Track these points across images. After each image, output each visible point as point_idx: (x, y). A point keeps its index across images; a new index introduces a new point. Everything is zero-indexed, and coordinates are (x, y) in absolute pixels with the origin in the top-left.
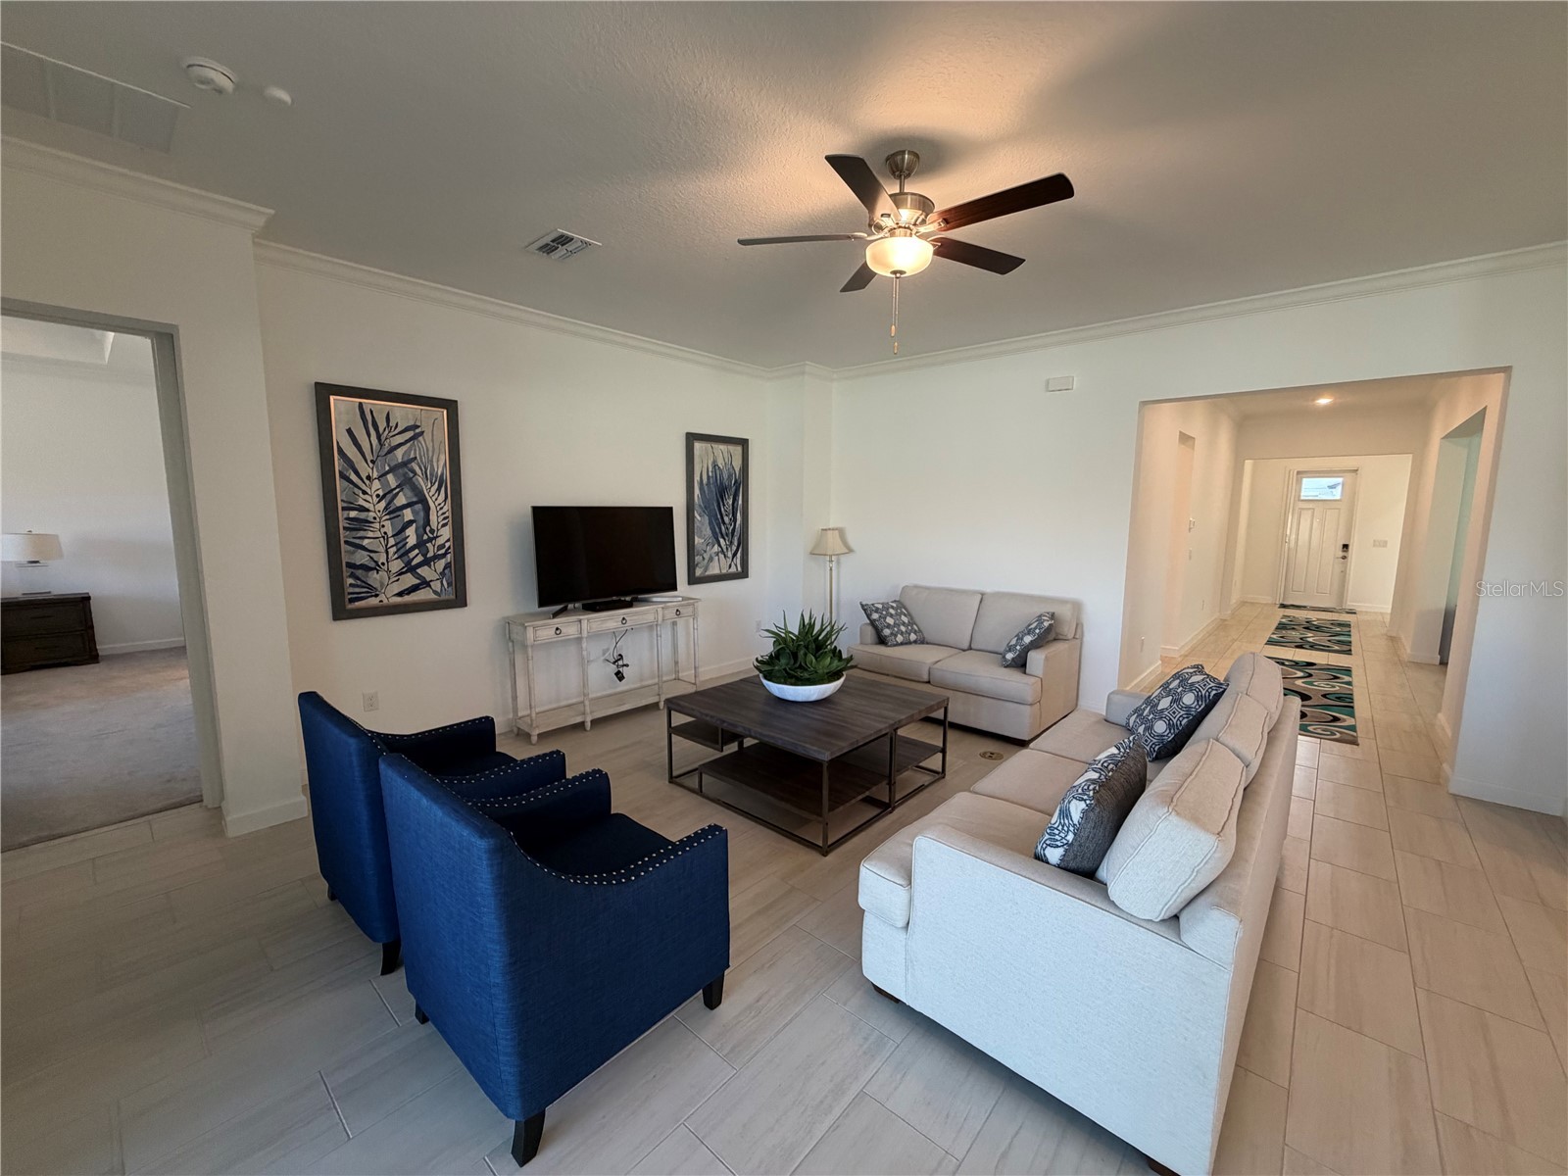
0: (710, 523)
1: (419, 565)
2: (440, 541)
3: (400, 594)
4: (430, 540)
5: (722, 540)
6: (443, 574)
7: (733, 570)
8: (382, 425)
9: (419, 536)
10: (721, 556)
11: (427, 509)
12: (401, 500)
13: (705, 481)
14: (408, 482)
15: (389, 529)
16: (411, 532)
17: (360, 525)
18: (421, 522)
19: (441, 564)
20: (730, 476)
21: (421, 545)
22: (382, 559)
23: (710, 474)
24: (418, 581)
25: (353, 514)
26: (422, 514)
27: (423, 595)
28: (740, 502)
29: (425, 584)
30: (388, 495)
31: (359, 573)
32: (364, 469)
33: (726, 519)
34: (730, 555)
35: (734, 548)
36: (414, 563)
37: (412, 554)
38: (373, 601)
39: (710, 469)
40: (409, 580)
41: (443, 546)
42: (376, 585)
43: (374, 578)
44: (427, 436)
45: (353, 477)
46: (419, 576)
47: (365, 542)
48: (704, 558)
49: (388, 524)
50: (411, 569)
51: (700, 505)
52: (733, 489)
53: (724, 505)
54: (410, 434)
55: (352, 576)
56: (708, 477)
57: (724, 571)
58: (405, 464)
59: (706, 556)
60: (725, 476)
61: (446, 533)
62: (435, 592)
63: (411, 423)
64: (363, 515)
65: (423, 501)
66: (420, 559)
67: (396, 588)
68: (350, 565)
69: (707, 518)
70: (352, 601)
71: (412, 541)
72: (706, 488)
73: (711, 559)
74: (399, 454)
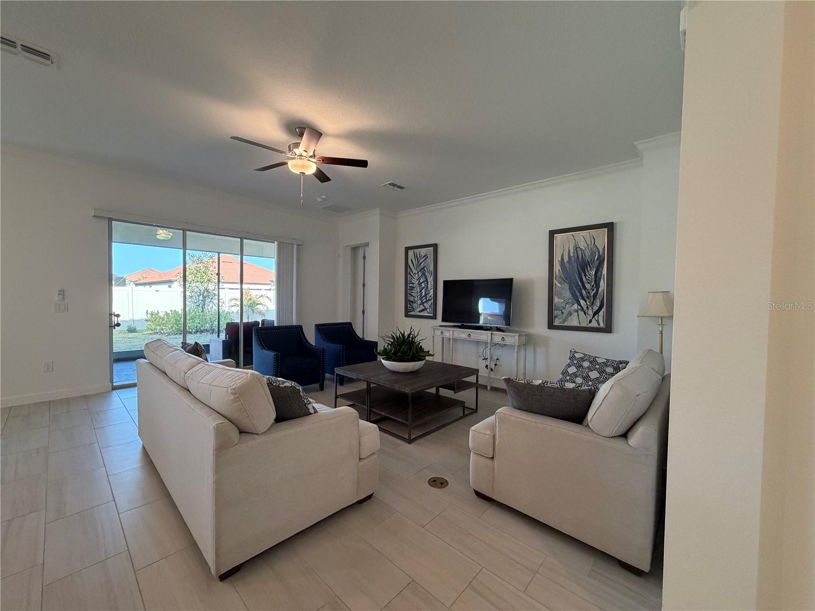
0: (571, 289)
1: (425, 302)
2: (430, 294)
3: (420, 312)
4: (428, 294)
5: (582, 302)
6: (430, 306)
7: (594, 324)
8: (418, 256)
9: (425, 293)
10: (582, 313)
11: (428, 282)
12: (422, 280)
13: (566, 259)
14: (424, 274)
15: (418, 290)
16: (423, 291)
17: (412, 288)
18: (426, 288)
19: (430, 302)
20: (593, 254)
21: (426, 295)
22: (416, 300)
23: (572, 255)
24: (424, 308)
25: (411, 285)
26: (426, 285)
27: (425, 314)
28: (605, 271)
29: (425, 309)
30: (419, 279)
31: (411, 303)
32: (414, 271)
33: (588, 286)
34: (590, 312)
35: (596, 308)
36: (423, 301)
37: (423, 299)
38: (413, 313)
39: (572, 251)
40: (422, 307)
41: (431, 296)
42: (414, 308)
43: (415, 305)
44: (429, 258)
45: (412, 274)
46: (424, 306)
47: (413, 294)
48: (563, 313)
49: (418, 288)
50: (422, 303)
51: (561, 277)
52: (597, 263)
53: (585, 275)
54: (425, 258)
55: (410, 304)
56: (570, 257)
57: (584, 325)
58: (423, 268)
59: (566, 312)
60: (588, 253)
61: (432, 291)
62: (428, 313)
63: (425, 254)
64: (413, 285)
65: (427, 280)
66: (425, 300)
67: (419, 309)
68: (409, 300)
69: (567, 286)
70: (409, 312)
71: (423, 294)
72: (567, 265)
73: (570, 314)
74: (422, 265)
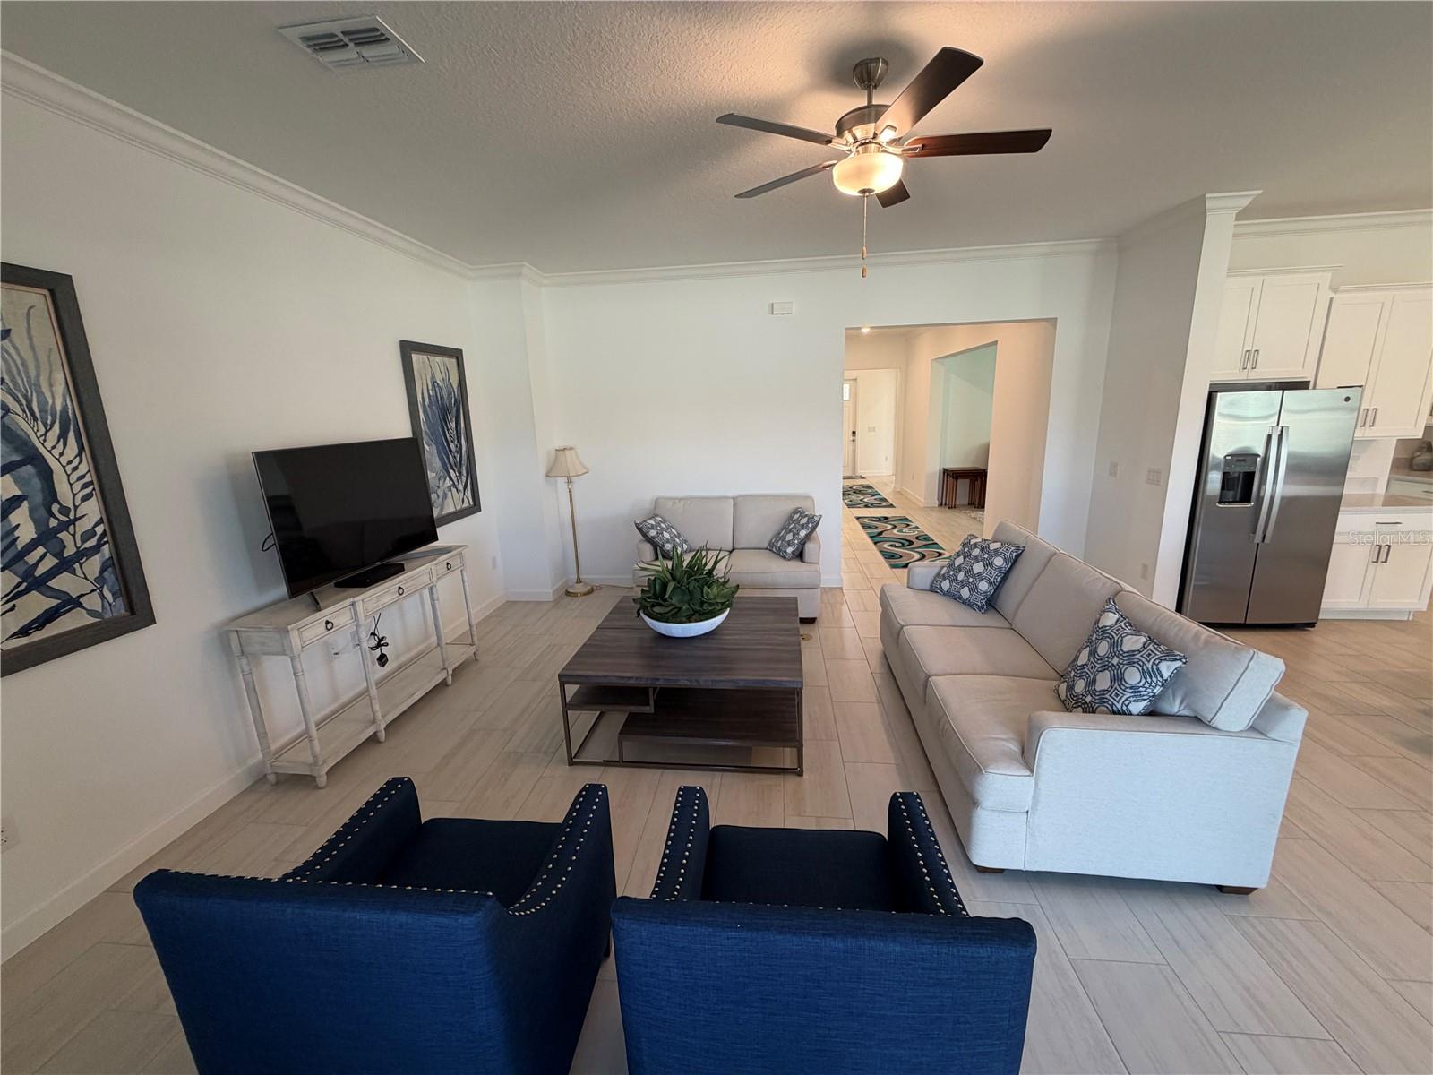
0: (439, 452)
1: (52, 573)
2: (83, 525)
3: (23, 631)
4: (64, 526)
5: (451, 471)
6: (100, 580)
7: (466, 504)
9: (39, 523)
10: (454, 490)
11: (46, 474)
13: (427, 402)
16: (21, 517)
18: (38, 498)
19: (93, 565)
20: (449, 394)
21: (45, 537)
23: (431, 394)
24: (54, 602)
26: (37, 483)
27: (71, 621)
28: (463, 425)
29: (70, 603)
33: (452, 446)
34: (461, 488)
35: (464, 479)
36: (40, 571)
37: (32, 558)
39: (430, 388)
40: (36, 604)
41: (91, 533)
44: (19, 337)
46: (54, 593)
48: (438, 495)
50: (37, 583)
51: (426, 433)
52: (455, 409)
53: (448, 430)
56: (430, 396)
57: (458, 508)
59: (440, 493)
60: (445, 394)
61: (92, 511)
62: (91, 613)
65: (35, 459)
66: (50, 562)
67: (13, 622)
69: (434, 446)
71: (26, 533)
72: (429, 410)
73: (445, 496)
